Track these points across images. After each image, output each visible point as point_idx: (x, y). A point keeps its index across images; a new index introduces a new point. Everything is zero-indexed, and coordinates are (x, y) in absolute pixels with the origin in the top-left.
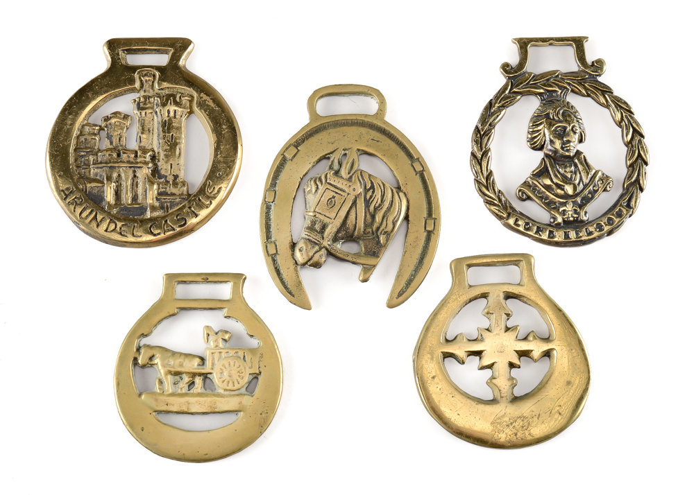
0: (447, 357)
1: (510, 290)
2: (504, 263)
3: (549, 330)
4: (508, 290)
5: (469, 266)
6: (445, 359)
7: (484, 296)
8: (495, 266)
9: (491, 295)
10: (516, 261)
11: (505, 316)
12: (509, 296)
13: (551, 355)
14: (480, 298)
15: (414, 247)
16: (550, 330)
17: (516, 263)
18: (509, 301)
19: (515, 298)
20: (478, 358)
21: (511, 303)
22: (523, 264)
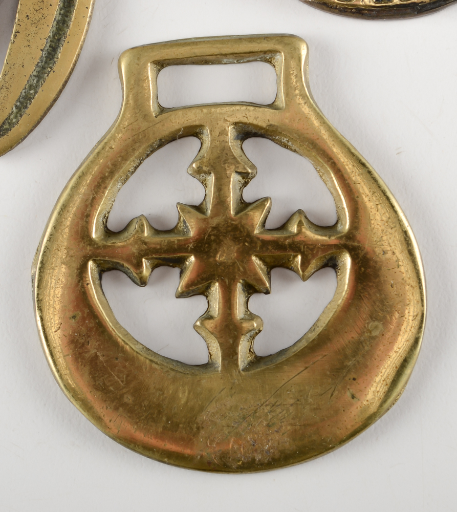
0: (109, 269)
1: (251, 120)
2: (240, 57)
3: (337, 207)
4: (245, 120)
5: (161, 65)
6: (105, 275)
7: (194, 132)
8: (219, 63)
9: (207, 131)
10: (265, 52)
11: (239, 178)
12: (246, 133)
13: (340, 264)
14: (181, 137)
15: (36, 23)
16: (339, 209)
17: (266, 57)
18: (249, 144)
19: (262, 136)
20: (177, 271)
21: (254, 149)
22: (280, 58)
